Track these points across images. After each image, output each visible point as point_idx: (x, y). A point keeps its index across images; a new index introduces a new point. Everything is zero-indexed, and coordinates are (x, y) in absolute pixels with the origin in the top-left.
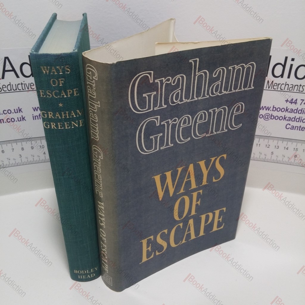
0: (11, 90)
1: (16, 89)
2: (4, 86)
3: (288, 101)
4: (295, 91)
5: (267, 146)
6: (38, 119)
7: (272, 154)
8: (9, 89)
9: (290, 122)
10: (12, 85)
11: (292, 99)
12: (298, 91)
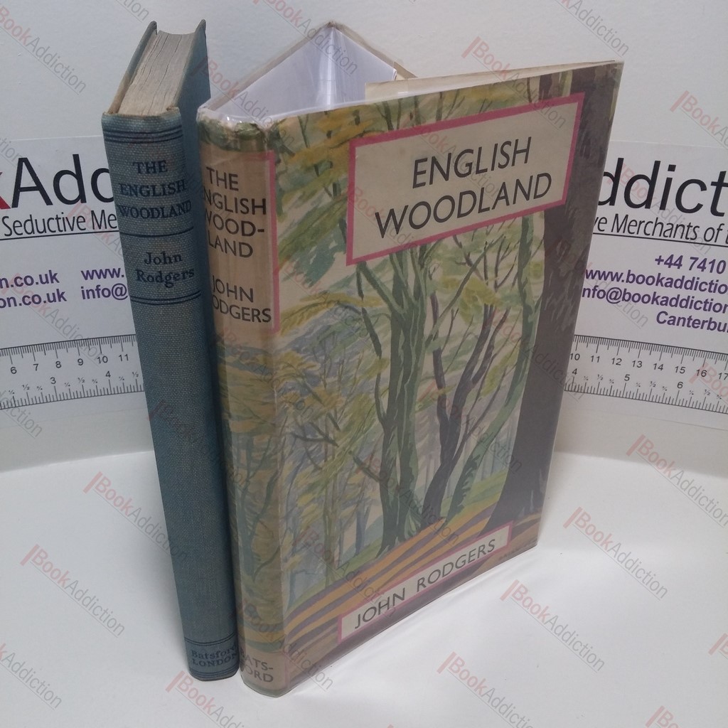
0: (33, 231)
1: (45, 231)
2: (17, 224)
3: (663, 260)
4: (678, 237)
5: (616, 361)
6: (94, 297)
7: (627, 379)
8: (29, 230)
9: (667, 308)
10: (36, 220)
11: (671, 257)
12: (684, 239)
